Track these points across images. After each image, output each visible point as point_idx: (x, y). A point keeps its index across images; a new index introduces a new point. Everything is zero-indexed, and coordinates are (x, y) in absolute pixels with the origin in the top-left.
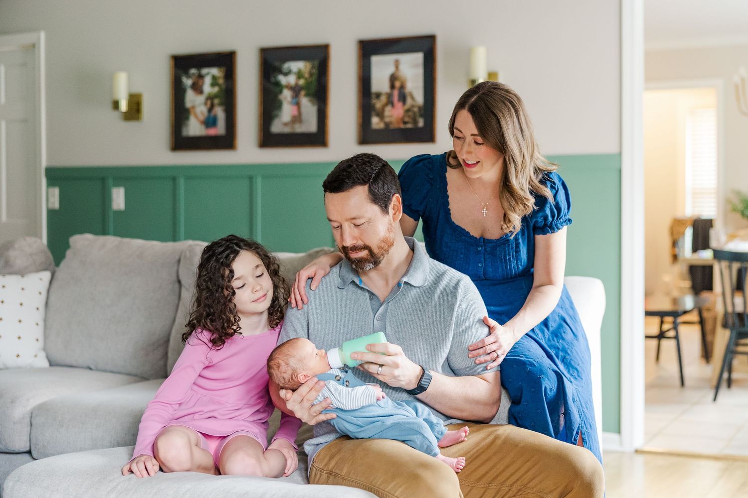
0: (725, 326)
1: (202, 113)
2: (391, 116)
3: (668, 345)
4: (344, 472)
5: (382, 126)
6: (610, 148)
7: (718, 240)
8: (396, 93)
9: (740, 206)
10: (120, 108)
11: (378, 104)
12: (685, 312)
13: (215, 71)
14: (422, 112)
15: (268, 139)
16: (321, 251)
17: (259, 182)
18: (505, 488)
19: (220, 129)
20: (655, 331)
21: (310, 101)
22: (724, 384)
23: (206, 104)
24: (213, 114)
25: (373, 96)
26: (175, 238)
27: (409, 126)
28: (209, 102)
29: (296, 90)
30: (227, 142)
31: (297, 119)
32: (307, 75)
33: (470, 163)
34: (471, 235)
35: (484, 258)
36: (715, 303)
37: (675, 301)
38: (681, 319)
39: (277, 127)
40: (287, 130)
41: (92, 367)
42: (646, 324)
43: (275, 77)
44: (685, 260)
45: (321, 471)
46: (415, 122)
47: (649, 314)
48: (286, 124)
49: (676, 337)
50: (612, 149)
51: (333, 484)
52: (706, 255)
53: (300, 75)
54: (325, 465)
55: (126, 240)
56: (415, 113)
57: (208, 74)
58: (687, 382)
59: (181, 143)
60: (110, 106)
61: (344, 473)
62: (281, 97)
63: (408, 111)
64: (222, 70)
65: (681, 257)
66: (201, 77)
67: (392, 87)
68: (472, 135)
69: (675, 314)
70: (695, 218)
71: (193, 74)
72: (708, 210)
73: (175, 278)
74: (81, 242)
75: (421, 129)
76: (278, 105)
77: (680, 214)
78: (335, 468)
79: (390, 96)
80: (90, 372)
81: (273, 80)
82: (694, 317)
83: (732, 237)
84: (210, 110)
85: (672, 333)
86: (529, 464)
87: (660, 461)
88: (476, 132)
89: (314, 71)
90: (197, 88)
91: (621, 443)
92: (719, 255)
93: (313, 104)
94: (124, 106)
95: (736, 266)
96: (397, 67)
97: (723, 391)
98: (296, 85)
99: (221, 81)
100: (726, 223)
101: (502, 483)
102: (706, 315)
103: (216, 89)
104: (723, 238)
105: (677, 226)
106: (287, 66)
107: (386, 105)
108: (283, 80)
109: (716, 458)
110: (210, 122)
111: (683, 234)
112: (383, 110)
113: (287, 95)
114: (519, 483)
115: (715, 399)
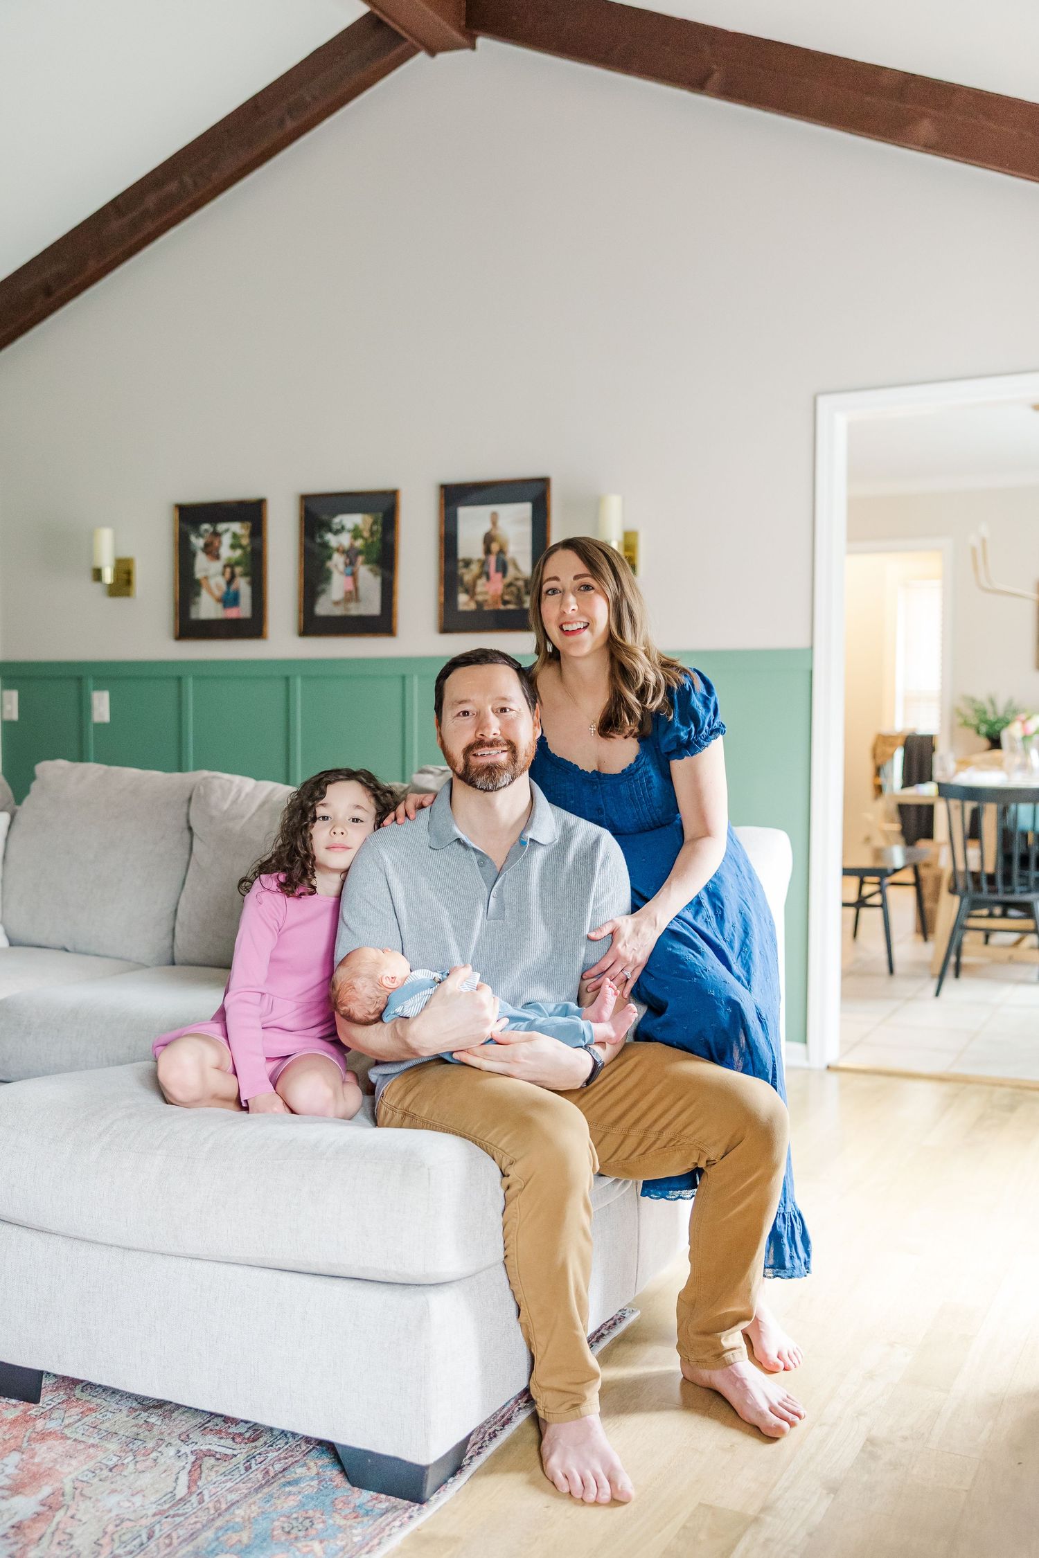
0: (953, 891)
1: (218, 586)
2: (486, 593)
3: (871, 917)
6: (798, 640)
7: (944, 769)
8: (492, 560)
9: (974, 721)
10: (103, 579)
12: (896, 871)
13: (236, 527)
15: (312, 625)
17: (299, 685)
19: (244, 610)
20: (853, 898)
21: (371, 570)
22: (950, 971)
23: (224, 574)
24: (233, 587)
25: (461, 564)
26: (180, 768)
27: (511, 607)
28: (228, 570)
29: (351, 555)
30: (253, 628)
31: (353, 596)
32: (366, 534)
34: (581, 769)
36: (937, 856)
37: (878, 854)
38: (888, 880)
39: (324, 607)
40: (338, 611)
41: (69, 947)
42: (844, 885)
43: (321, 537)
44: (894, 796)
45: (394, 1109)
46: (520, 601)
47: (847, 872)
48: (337, 603)
49: (883, 906)
50: (801, 642)
51: (409, 1127)
52: (927, 791)
53: (356, 533)
54: (400, 1101)
55: (115, 769)
56: (519, 590)
57: (227, 531)
58: (897, 968)
59: (188, 628)
60: (88, 577)
61: (424, 1113)
62: (330, 564)
63: (510, 585)
64: (246, 525)
65: (887, 791)
66: (217, 535)
67: (488, 551)
69: (882, 873)
70: (907, 733)
71: (206, 531)
72: (927, 722)
73: (183, 823)
74: (52, 771)
76: (325, 576)
77: (886, 729)
79: (483, 564)
80: (66, 954)
81: (319, 540)
82: (908, 876)
83: (963, 764)
84: (230, 582)
85: (877, 899)
86: (681, 1103)
87: (863, 1082)
89: (377, 528)
90: (211, 551)
91: (808, 1058)
92: (946, 791)
93: (376, 574)
94: (108, 577)
95: (970, 806)
96: (494, 523)
97: (949, 980)
98: (352, 546)
99: (245, 541)
100: (953, 742)
102: (923, 872)
103: (238, 553)
104: (952, 766)
105: (882, 743)
106: (337, 520)
107: (479, 576)
108: (332, 540)
109: (941, 1079)
110: (230, 599)
111: (892, 756)
112: (474, 585)
113: (338, 562)
114: (671, 1128)
115: (937, 994)
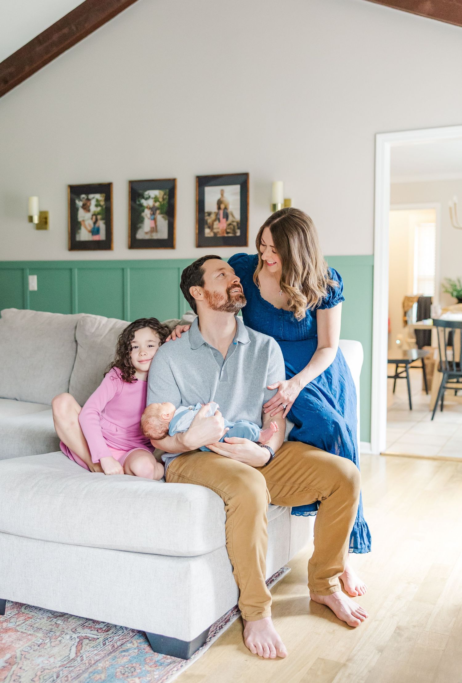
0: (440, 370)
1: (89, 225)
2: (218, 228)
3: (401, 383)
4: (189, 475)
5: (212, 235)
7: (436, 313)
8: (221, 212)
9: (451, 290)
10: (33, 221)
11: (210, 220)
12: (413, 361)
13: (98, 196)
14: (239, 225)
15: (135, 243)
16: (172, 321)
17: (128, 272)
18: (296, 486)
19: (102, 236)
20: (393, 374)
21: (163, 217)
22: (439, 408)
23: (92, 219)
24: (97, 225)
25: (206, 214)
26: (71, 313)
27: (230, 235)
28: (94, 217)
29: (153, 210)
30: (106, 245)
31: (154, 229)
32: (161, 200)
33: (269, 263)
34: (275, 307)
35: (283, 324)
36: (433, 354)
37: (405, 353)
38: (409, 365)
39: (140, 235)
40: (147, 237)
41: (18, 398)
42: (388, 368)
43: (139, 201)
44: (413, 325)
45: (174, 474)
46: (235, 232)
47: (390, 362)
48: (146, 233)
49: (407, 377)
50: (367, 251)
51: (181, 482)
52: (428, 323)
53: (156, 199)
55: (39, 312)
56: (234, 227)
57: (93, 198)
58: (414, 407)
59: (75, 245)
60: (27, 219)
62: (143, 214)
64: (102, 195)
65: (409, 323)
66: (88, 200)
68: (271, 246)
69: (406, 362)
70: (419, 296)
71: (83, 198)
72: (428, 291)
73: (73, 339)
74: (9, 313)
75: (239, 236)
76: (142, 220)
77: (409, 294)
78: (183, 472)
79: (217, 214)
80: (17, 402)
81: (138, 203)
82: (419, 363)
83: (445, 310)
84: (95, 223)
85: (404, 375)
86: (310, 470)
87: (397, 460)
88: (273, 245)
89: (165, 197)
90: (86, 207)
91: (371, 449)
92: (436, 323)
93: (165, 219)
94: (36, 220)
95: (448, 330)
96: (222, 195)
97: (438, 413)
98: (154, 206)
99: (102, 203)
100: (440, 300)
101: (294, 483)
102: (426, 362)
103: (99, 209)
104: (440, 311)
105: (408, 300)
106: (147, 193)
107: (215, 220)
108: (144, 202)
109: (434, 459)
110: (95, 231)
111: (412, 307)
112: (213, 224)
113: (147, 213)
114: (305, 483)
115: (432, 419)
